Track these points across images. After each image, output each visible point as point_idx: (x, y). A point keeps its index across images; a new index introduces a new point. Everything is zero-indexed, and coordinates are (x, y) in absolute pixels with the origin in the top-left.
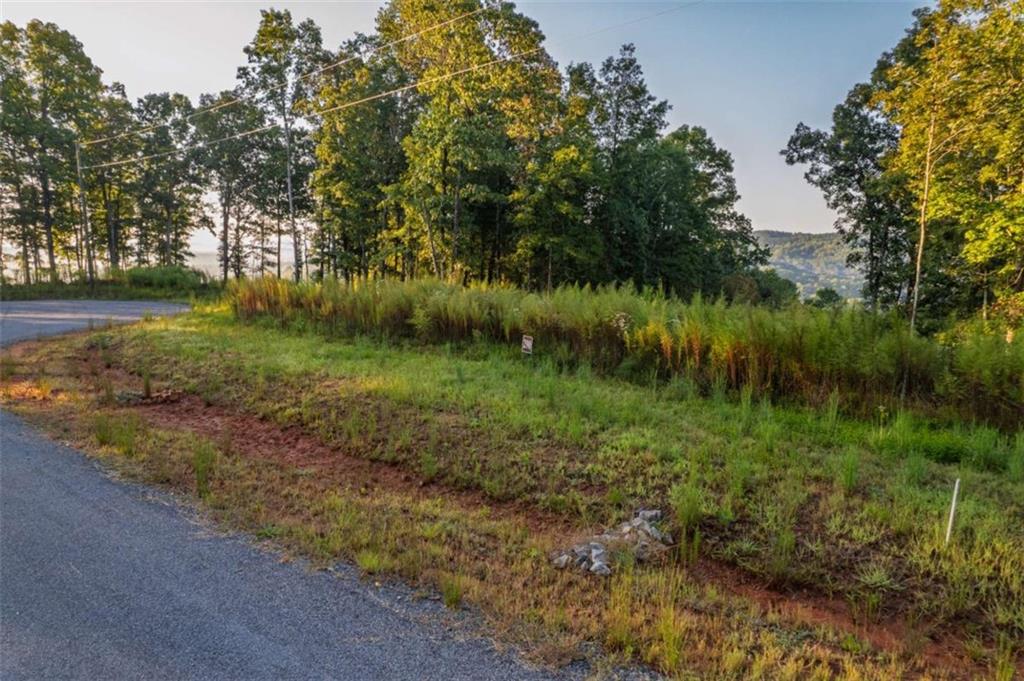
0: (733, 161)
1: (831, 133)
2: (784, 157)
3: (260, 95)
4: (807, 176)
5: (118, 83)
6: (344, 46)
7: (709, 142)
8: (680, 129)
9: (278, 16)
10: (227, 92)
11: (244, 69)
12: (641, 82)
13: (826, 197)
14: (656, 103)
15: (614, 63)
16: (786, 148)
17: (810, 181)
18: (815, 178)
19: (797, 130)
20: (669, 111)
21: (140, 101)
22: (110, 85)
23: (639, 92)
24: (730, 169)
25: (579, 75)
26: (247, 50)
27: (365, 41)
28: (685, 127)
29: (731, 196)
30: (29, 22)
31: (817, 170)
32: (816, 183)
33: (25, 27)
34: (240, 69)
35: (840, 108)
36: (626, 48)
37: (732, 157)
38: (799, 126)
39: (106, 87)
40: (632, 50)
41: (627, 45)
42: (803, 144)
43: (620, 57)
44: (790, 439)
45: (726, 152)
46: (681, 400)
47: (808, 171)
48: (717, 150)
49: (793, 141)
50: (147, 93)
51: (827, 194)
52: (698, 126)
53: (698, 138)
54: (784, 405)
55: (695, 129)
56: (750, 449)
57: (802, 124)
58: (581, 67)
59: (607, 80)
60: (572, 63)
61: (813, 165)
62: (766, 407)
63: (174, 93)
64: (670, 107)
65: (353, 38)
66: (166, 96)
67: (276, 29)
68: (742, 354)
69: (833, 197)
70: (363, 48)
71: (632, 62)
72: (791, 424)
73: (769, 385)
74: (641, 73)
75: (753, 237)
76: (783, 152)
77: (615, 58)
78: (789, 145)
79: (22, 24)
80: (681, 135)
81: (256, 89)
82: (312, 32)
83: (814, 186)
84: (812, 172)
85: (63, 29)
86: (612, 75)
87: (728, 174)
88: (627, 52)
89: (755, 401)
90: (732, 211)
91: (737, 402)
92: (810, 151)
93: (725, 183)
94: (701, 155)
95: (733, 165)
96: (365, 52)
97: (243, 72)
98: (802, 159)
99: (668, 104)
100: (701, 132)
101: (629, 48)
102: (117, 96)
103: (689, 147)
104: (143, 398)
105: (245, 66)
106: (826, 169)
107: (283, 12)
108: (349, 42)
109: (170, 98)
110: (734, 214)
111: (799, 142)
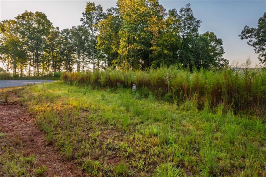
0: (223, 42)
1: (257, 28)
2: (240, 37)
3: (86, 25)
4: (248, 43)
5: (57, 27)
6: (107, 10)
7: (215, 37)
8: (206, 33)
9: (91, 4)
10: (79, 26)
11: (82, 19)
12: (192, 15)
13: (255, 50)
14: (197, 20)
15: (184, 9)
16: (241, 34)
17: (249, 44)
18: (251, 43)
19: (245, 28)
20: (201, 23)
21: (62, 31)
22: (55, 27)
23: (191, 18)
24: (222, 44)
25: (173, 13)
26: (83, 14)
27: (114, 9)
28: (208, 32)
29: (222, 52)
30: (36, 12)
31: (252, 41)
32: (251, 45)
33: (35, 13)
34: (81, 19)
35: (261, 19)
36: (187, 5)
37: (222, 41)
38: (245, 27)
39: (55, 28)
40: (190, 5)
41: (188, 4)
42: (247, 32)
43: (186, 7)
44: (246, 136)
45: (220, 39)
46: (188, 110)
47: (248, 41)
48: (218, 39)
49: (243, 32)
50: (63, 29)
51: (255, 48)
52: (212, 32)
53: (212, 35)
54: (241, 114)
55: (211, 33)
56: (219, 140)
57: (247, 26)
58: (173, 10)
59: (181, 14)
60: (170, 9)
61: (250, 39)
62: (230, 115)
63: (70, 29)
64: (201, 22)
65: (110, 8)
66: (68, 29)
67: (90, 8)
68: (219, 89)
69: (257, 50)
70: (113, 11)
71: (189, 9)
72: (246, 126)
73: (232, 104)
74: (192, 12)
75: (229, 66)
76: (239, 36)
77: (184, 8)
78: (242, 33)
79: (34, 12)
80: (207, 34)
81: (85, 24)
82: (100, 8)
83: (250, 46)
84: (250, 41)
85: (43, 13)
86: (183, 13)
87: (221, 46)
88: (188, 6)
89: (225, 112)
90: (222, 58)
91: (215, 112)
92: (249, 35)
93: (220, 48)
94: (212, 40)
95: (223, 43)
96: (114, 12)
97: (82, 20)
98: (247, 38)
99: (201, 21)
100: (212, 33)
101: (188, 5)
102: (57, 30)
103: (209, 38)
104: (4, 103)
105: (82, 18)
106: (255, 40)
107: (92, 3)
108: (109, 9)
109: (69, 30)
110: (223, 59)
111: (245, 32)
